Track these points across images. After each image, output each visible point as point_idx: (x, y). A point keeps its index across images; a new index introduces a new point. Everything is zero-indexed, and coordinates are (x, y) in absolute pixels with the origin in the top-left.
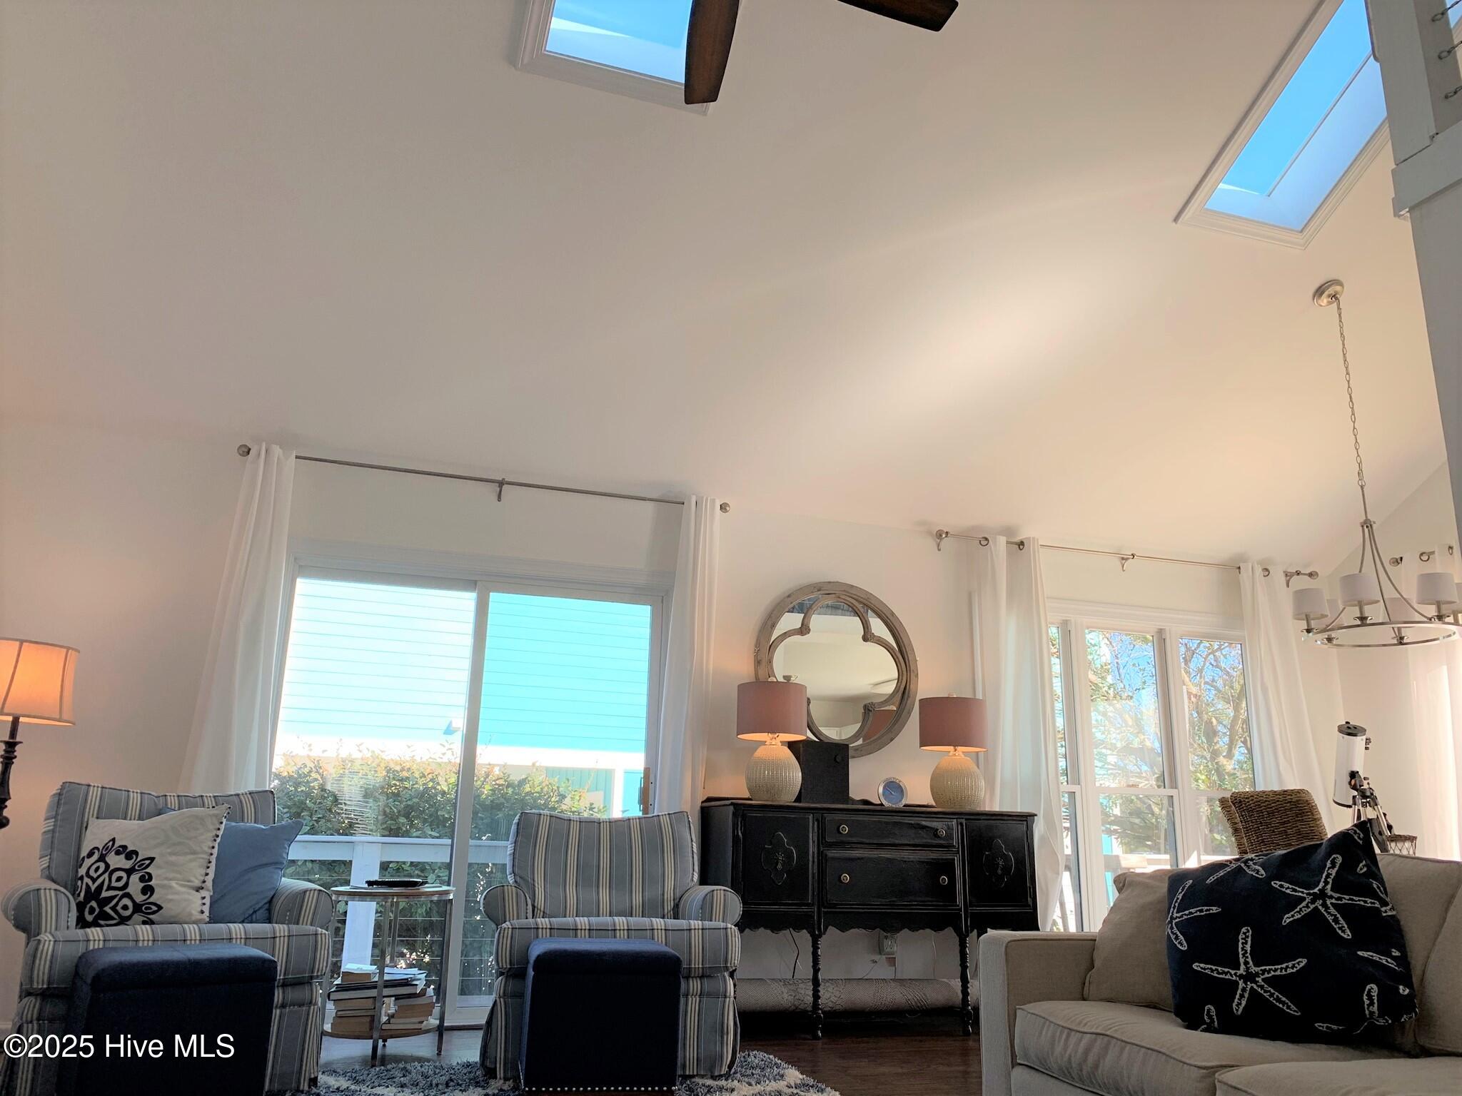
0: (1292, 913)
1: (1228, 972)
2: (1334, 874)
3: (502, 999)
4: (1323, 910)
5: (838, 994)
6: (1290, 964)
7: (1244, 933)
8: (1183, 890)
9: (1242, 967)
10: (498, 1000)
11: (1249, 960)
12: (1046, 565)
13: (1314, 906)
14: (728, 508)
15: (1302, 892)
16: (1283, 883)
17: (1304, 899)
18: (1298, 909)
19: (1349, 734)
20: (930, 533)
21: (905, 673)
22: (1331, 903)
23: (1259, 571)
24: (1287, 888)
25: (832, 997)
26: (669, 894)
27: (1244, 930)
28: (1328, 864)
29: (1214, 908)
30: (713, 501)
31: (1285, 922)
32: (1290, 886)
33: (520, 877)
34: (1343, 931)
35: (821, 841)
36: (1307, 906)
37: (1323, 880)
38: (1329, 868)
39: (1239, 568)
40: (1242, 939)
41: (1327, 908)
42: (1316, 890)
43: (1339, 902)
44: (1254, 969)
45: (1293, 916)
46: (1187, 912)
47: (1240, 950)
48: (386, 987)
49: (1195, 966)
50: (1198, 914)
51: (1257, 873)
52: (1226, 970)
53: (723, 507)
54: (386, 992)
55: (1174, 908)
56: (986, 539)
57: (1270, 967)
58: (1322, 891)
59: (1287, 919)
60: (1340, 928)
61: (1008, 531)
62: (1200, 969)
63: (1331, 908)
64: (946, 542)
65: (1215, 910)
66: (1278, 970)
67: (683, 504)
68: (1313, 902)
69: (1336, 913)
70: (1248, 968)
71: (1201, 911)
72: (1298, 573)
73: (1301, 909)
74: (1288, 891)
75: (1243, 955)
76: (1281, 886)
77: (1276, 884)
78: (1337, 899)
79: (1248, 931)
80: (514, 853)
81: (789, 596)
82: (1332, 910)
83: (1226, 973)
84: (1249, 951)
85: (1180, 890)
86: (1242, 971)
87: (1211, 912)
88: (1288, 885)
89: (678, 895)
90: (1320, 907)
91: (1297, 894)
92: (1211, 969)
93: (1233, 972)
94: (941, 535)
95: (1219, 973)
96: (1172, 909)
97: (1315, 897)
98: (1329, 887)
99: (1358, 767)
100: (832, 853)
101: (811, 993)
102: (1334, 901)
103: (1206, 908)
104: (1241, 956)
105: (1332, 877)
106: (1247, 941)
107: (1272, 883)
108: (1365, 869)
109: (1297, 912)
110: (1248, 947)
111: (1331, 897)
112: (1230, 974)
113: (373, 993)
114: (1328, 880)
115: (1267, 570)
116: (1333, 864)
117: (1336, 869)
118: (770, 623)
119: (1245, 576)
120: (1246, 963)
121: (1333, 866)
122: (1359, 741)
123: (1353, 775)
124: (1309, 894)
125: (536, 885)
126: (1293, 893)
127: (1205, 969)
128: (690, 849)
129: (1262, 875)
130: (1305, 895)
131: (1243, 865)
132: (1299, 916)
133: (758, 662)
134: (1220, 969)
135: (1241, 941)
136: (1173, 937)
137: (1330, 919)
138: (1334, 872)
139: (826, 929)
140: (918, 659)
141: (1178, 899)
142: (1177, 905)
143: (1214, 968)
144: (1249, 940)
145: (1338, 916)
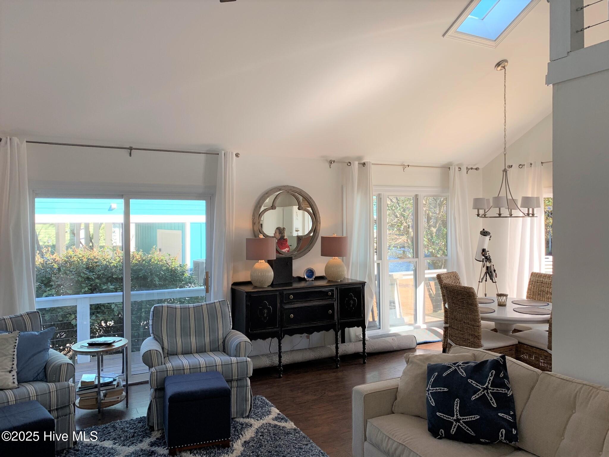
0: (475, 395)
1: (450, 418)
2: (492, 379)
3: (154, 400)
4: (487, 395)
5: (288, 358)
6: (473, 416)
7: (457, 401)
8: (434, 377)
9: (455, 416)
10: (152, 400)
11: (458, 413)
12: (374, 173)
13: (483, 393)
14: (239, 156)
15: (480, 386)
16: (472, 381)
17: (480, 390)
18: (477, 394)
19: (484, 235)
20: (327, 160)
21: (315, 222)
22: (490, 392)
23: (457, 169)
24: (474, 383)
25: (286, 359)
26: (221, 336)
27: (456, 400)
28: (490, 375)
29: (446, 389)
30: (232, 153)
31: (472, 399)
32: (475, 383)
33: (156, 335)
34: (494, 404)
35: (282, 302)
36: (481, 393)
37: (488, 382)
38: (490, 377)
39: (449, 168)
40: (456, 404)
41: (488, 394)
42: (485, 386)
43: (493, 391)
44: (459, 417)
45: (475, 397)
46: (435, 389)
47: (455, 409)
48: (101, 387)
49: (438, 414)
50: (439, 390)
51: (463, 374)
52: (449, 417)
53: (237, 155)
54: (101, 389)
55: (430, 384)
56: (350, 163)
57: (466, 417)
58: (487, 387)
59: (473, 398)
60: (492, 403)
61: (359, 158)
62: (439, 415)
63: (490, 394)
64: (333, 165)
65: (446, 390)
66: (468, 418)
67: (218, 154)
68: (483, 391)
69: (492, 396)
70: (457, 417)
71: (441, 389)
72: (472, 169)
73: (479, 394)
74: (474, 385)
75: (456, 411)
76: (472, 382)
77: (470, 381)
78: (492, 390)
79: (458, 401)
80: (152, 325)
81: (267, 194)
82: (490, 395)
83: (449, 418)
84: (458, 410)
85: (432, 377)
86: (455, 418)
87: (445, 390)
88: (474, 382)
89: (224, 337)
90: (486, 393)
91: (477, 387)
92: (443, 416)
93: (452, 418)
94: (331, 163)
95: (446, 418)
96: (429, 385)
97: (484, 389)
98: (490, 385)
99: (486, 247)
100: (287, 307)
101: (278, 360)
102: (491, 391)
103: (443, 388)
104: (455, 412)
105: (491, 381)
106: (457, 405)
107: (468, 380)
108: (503, 375)
109: (477, 395)
110: (458, 408)
111: (490, 389)
112: (451, 419)
113: (96, 390)
114: (490, 382)
115: (460, 168)
116: (492, 374)
117: (493, 377)
118: (259, 206)
119: (452, 172)
120: (457, 415)
121: (492, 376)
122: (487, 238)
123: (484, 250)
124: (482, 388)
125: (164, 338)
126: (476, 386)
127: (441, 416)
128: (229, 316)
129: (464, 375)
130: (480, 388)
131: (457, 368)
132: (478, 397)
133: (254, 224)
134: (447, 416)
135: (455, 405)
136: (429, 399)
137: (489, 398)
138: (492, 378)
139: (284, 336)
140: (321, 216)
141: (431, 381)
142: (431, 383)
143: (444, 415)
144: (458, 404)
145: (492, 397)
